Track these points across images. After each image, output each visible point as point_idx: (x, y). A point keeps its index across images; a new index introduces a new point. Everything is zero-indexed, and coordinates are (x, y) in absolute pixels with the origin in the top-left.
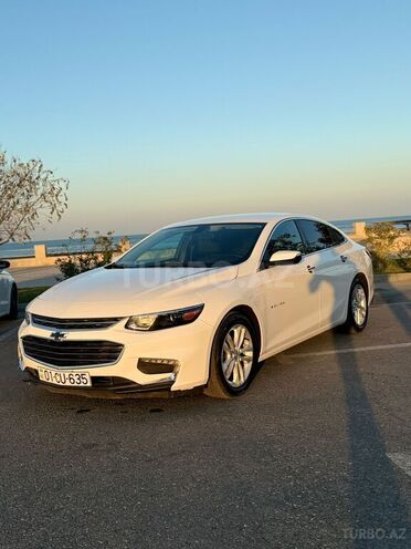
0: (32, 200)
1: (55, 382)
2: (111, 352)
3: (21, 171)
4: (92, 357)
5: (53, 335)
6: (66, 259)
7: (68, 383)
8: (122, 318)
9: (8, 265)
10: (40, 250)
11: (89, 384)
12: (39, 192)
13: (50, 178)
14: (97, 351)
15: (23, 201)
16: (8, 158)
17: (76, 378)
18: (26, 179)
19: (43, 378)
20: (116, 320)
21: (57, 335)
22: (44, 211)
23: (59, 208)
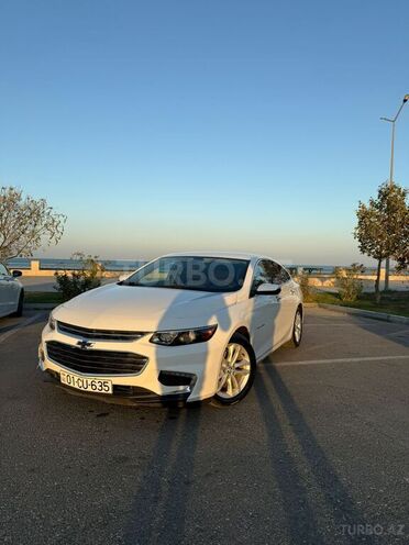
0: (38, 227)
1: (76, 386)
2: (135, 363)
3: (32, 206)
4: (115, 367)
5: (79, 343)
6: (62, 273)
7: (89, 389)
8: (148, 333)
9: (20, 274)
10: (35, 265)
11: (110, 392)
12: (44, 223)
13: (52, 213)
14: (121, 361)
15: (31, 228)
16: (23, 197)
17: (98, 385)
18: (35, 213)
19: (64, 380)
20: (143, 334)
21: (84, 344)
22: (45, 237)
23: (58, 235)
